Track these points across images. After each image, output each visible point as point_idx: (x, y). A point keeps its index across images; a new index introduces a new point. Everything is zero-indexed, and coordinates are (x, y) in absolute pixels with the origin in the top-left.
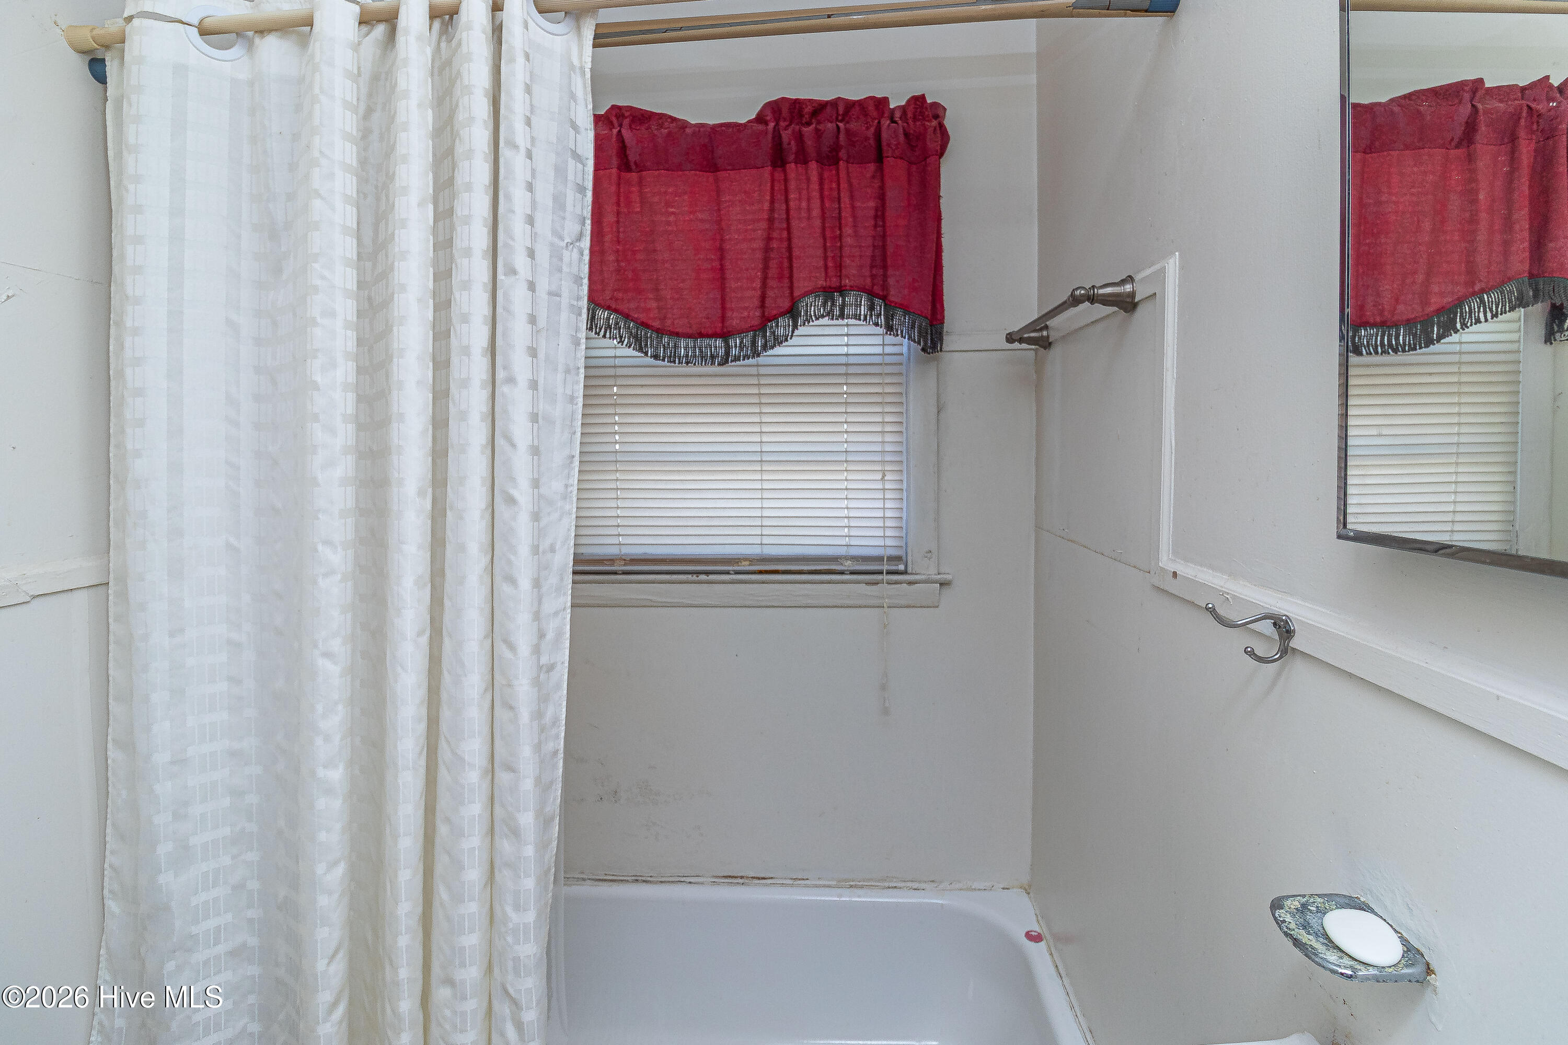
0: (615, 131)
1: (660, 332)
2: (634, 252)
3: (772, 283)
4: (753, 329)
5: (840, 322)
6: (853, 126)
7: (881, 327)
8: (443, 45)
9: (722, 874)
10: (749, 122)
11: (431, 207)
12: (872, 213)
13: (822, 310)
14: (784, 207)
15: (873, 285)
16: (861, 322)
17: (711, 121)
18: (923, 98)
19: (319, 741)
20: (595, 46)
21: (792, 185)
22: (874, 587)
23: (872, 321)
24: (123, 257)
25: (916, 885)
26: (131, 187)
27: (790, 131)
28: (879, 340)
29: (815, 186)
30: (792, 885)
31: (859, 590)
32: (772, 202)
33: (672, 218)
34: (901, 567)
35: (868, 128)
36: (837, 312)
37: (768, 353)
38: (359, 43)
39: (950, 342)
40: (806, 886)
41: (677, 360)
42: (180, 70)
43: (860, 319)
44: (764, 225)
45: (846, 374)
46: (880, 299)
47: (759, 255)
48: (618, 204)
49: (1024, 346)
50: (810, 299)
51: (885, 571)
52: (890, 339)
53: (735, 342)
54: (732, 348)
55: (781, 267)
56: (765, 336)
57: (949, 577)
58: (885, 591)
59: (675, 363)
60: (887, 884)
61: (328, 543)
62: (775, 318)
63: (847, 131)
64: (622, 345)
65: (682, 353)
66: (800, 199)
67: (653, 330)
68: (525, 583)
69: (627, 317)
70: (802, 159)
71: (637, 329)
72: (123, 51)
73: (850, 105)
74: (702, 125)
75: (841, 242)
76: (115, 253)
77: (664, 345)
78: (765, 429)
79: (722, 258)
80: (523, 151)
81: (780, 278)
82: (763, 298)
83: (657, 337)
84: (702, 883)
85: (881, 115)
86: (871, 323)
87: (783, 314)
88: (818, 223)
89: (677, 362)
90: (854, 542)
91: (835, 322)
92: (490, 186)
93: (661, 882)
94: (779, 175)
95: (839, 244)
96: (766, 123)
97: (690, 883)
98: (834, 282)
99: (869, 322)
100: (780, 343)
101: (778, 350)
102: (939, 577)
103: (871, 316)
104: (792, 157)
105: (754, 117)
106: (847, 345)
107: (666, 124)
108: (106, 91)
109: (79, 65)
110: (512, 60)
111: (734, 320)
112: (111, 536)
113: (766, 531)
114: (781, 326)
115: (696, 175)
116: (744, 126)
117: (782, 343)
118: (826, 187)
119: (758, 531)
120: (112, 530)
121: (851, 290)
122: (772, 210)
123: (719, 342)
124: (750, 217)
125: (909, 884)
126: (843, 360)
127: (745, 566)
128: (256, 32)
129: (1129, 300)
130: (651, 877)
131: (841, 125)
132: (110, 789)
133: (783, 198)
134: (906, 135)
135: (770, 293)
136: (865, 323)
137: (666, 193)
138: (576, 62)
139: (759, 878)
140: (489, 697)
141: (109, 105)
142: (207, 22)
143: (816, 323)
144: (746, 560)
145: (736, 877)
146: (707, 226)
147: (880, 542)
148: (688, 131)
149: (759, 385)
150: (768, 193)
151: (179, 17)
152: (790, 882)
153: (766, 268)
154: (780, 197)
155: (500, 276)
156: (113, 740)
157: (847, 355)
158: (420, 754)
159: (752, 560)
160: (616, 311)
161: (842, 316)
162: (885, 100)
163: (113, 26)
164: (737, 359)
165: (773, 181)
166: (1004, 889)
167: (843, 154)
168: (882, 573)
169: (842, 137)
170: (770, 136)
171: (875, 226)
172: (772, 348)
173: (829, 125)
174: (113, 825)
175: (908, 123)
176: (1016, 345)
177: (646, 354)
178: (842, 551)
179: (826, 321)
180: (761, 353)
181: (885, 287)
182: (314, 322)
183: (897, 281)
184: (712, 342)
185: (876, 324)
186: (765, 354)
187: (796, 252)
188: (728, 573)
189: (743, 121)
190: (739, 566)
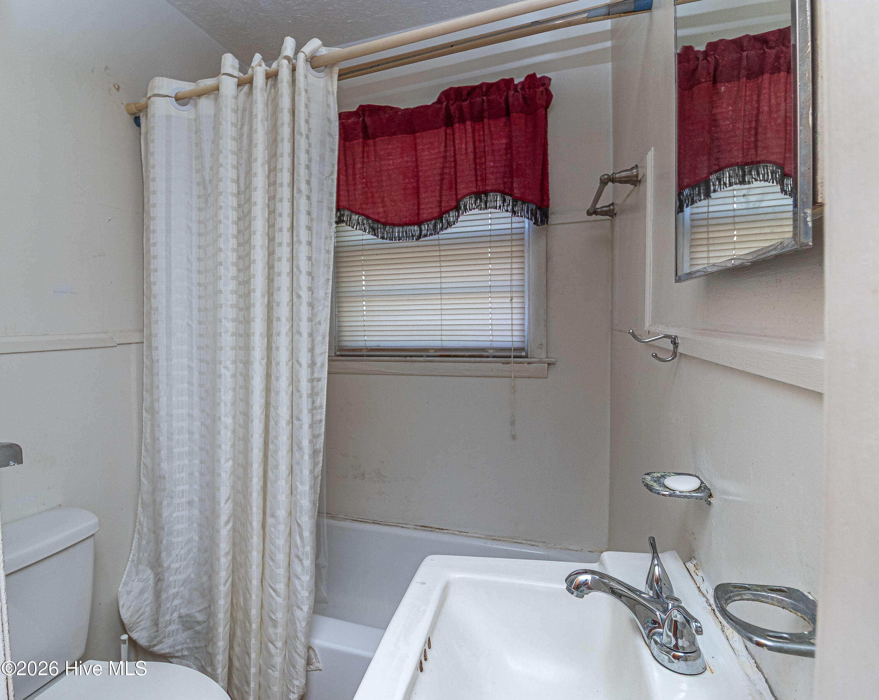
0: (361, 119)
1: (385, 224)
2: (371, 182)
3: (444, 193)
4: (434, 218)
5: (486, 211)
6: (492, 97)
7: (510, 213)
8: (272, 90)
9: (419, 525)
10: (434, 103)
11: (267, 166)
12: (504, 146)
13: (474, 205)
14: (452, 149)
15: (505, 188)
16: (497, 211)
17: (412, 106)
18: (534, 75)
19: (222, 405)
20: (339, 80)
21: (457, 135)
22: (507, 365)
23: (505, 209)
24: (149, 201)
25: (533, 543)
26: (152, 170)
27: (454, 106)
28: (509, 220)
29: (470, 135)
30: (459, 535)
31: (498, 366)
32: (446, 146)
33: (391, 162)
34: (523, 354)
35: (501, 98)
36: (483, 206)
37: (444, 232)
38: (238, 95)
39: (553, 219)
40: (467, 536)
41: (393, 239)
42: (169, 117)
43: (496, 208)
44: (441, 160)
45: (490, 242)
46: (509, 196)
47: (438, 178)
48: (363, 157)
49: (600, 217)
50: (467, 199)
51: (512, 356)
52: (515, 219)
53: (425, 227)
54: (423, 230)
55: (451, 183)
56: (442, 223)
57: (553, 360)
58: (513, 367)
59: (393, 241)
60: (515, 541)
61: (226, 318)
62: (447, 212)
63: (488, 100)
64: (365, 233)
65: (396, 235)
66: (461, 143)
67: (381, 224)
68: (305, 335)
69: (368, 217)
70: (462, 121)
71: (373, 224)
72: (147, 112)
73: (490, 86)
74: (407, 109)
75: (485, 165)
76: (145, 200)
77: (387, 231)
78: (443, 275)
79: (418, 181)
80: (304, 135)
81: (450, 188)
82: (440, 202)
83: (383, 228)
84: (408, 528)
85: (509, 89)
86: (504, 210)
87: (452, 210)
88: (471, 156)
89: (394, 240)
90: (495, 339)
91: (483, 212)
92: (291, 154)
93: (387, 525)
94: (449, 131)
95: (484, 167)
96: (442, 103)
97: (402, 527)
98: (481, 189)
99: (503, 210)
100: (450, 226)
101: (449, 230)
102: (547, 359)
103: (504, 205)
104: (456, 120)
105: (436, 100)
106: (490, 224)
107: (388, 112)
108: (140, 130)
109: (130, 120)
110: (300, 94)
111: (424, 215)
112: (145, 322)
113: (444, 333)
114: (451, 217)
115: (403, 137)
116: (430, 106)
117: (451, 226)
118: (477, 134)
119: (439, 333)
120: (145, 319)
121: (491, 192)
122: (445, 152)
123: (416, 228)
124: (433, 157)
125: (529, 542)
126: (488, 233)
127: (431, 353)
128: (197, 96)
129: (635, 179)
130: (381, 521)
131: (484, 98)
132: (143, 430)
133: (452, 144)
134: (524, 98)
135: (444, 198)
136: (500, 211)
137: (387, 149)
138: (330, 89)
139: (440, 529)
140: (291, 388)
141: (142, 137)
142: (179, 95)
143: (470, 212)
144: (432, 349)
145: (428, 527)
146: (410, 164)
147: (510, 339)
148: (399, 113)
149: (439, 250)
150: (443, 142)
151: (167, 94)
152: (458, 533)
153: (441, 184)
154: (450, 143)
155: (295, 194)
156: (145, 409)
157: (490, 230)
158: (262, 412)
159: (436, 350)
160: (362, 215)
161: (486, 208)
162: (512, 80)
163: (143, 101)
164: (426, 236)
165: (446, 134)
166: (589, 552)
167: (486, 114)
168: (511, 357)
169: (485, 105)
170: (443, 111)
171: (506, 154)
172: (446, 228)
173: (478, 99)
174: (145, 445)
175: (525, 91)
176: (594, 217)
177: (378, 236)
178: (488, 344)
179: (476, 211)
180: (439, 232)
181: (512, 189)
182: (220, 222)
183: (518, 185)
184: (412, 228)
185: (507, 211)
186: (442, 233)
187: (459, 174)
188: (422, 356)
189: (430, 103)
190: (428, 352)
